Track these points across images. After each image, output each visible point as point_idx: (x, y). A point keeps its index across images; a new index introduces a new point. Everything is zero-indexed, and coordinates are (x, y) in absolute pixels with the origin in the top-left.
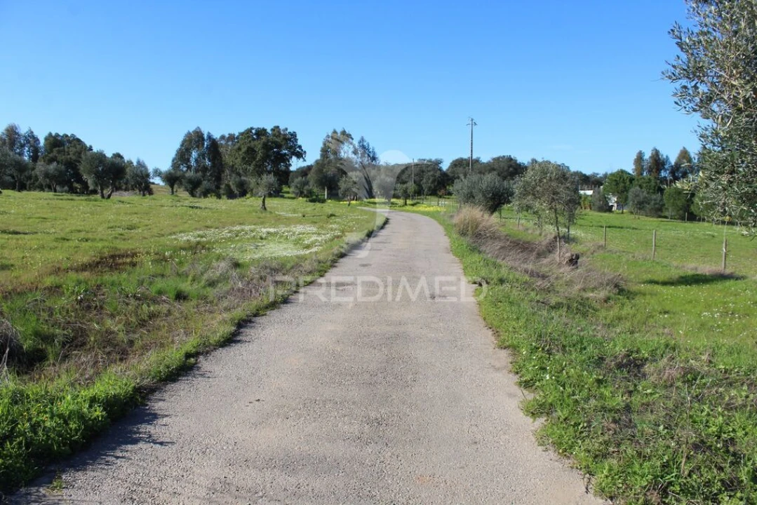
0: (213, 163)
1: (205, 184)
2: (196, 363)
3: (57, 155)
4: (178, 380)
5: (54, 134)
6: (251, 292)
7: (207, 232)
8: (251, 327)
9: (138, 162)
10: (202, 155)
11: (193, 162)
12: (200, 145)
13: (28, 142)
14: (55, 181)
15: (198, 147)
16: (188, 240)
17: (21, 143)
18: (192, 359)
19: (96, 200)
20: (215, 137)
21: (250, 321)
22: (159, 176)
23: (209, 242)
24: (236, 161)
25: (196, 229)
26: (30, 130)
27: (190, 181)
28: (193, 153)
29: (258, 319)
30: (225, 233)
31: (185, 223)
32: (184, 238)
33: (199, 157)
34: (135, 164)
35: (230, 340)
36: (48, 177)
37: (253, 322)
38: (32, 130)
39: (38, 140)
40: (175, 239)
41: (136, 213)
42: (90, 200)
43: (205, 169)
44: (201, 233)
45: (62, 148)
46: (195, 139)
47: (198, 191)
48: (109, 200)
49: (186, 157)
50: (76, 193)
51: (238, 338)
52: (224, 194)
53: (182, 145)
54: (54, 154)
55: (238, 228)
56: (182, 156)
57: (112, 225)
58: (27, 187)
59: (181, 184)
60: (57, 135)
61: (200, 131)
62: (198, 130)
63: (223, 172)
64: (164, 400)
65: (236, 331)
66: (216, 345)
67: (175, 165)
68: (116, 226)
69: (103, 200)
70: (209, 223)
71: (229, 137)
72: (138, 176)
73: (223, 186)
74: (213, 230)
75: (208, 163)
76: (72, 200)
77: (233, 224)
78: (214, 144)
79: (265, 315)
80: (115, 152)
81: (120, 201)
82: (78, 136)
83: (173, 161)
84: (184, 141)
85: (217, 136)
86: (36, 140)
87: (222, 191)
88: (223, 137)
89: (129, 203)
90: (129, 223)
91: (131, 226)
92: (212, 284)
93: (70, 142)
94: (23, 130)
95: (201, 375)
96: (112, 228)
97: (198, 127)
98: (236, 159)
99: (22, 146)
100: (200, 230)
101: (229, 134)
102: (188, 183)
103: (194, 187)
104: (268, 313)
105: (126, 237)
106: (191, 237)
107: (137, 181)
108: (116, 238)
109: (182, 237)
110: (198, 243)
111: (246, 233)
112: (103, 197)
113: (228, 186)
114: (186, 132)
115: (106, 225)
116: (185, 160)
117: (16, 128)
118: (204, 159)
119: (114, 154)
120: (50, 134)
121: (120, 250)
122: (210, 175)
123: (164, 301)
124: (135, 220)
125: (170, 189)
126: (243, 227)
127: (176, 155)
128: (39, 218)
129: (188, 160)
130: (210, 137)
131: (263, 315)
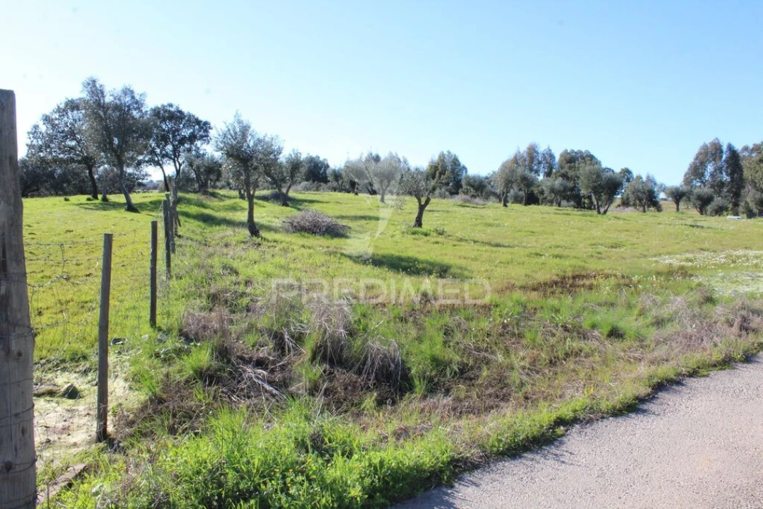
0: (732, 178)
1: (718, 201)
2: (563, 435)
3: (568, 171)
4: (520, 457)
5: (569, 151)
6: (702, 340)
7: (698, 256)
8: (675, 392)
9: (648, 177)
10: (720, 169)
11: (707, 177)
12: (717, 158)
13: (545, 159)
14: (561, 196)
15: (714, 160)
16: (670, 264)
17: (538, 161)
18: (562, 428)
19: (591, 216)
20: (736, 149)
21: (679, 383)
22: (663, 191)
23: (695, 268)
24: (757, 175)
25: (687, 251)
26: (549, 148)
27: (700, 198)
28: (709, 167)
29: (692, 382)
30: (721, 258)
31: (678, 243)
32: (667, 261)
33: (715, 170)
34: (644, 179)
35: (633, 407)
36: (554, 192)
37: (683, 385)
38: (551, 148)
39: (554, 157)
40: (656, 262)
41: (627, 231)
42: (584, 215)
43: (722, 184)
44: (690, 256)
45: (573, 164)
46: (712, 152)
47: (709, 208)
48: (605, 216)
49: (700, 171)
50: (584, 208)
51: (645, 407)
52: (743, 213)
53: (697, 158)
54: (566, 170)
55: (740, 252)
56: (696, 171)
57: (594, 242)
58: (540, 202)
59: (689, 199)
60: (573, 151)
61: (719, 143)
62: (717, 142)
63: (744, 187)
64: (477, 485)
65: (649, 395)
66: (607, 413)
67: (688, 181)
68: (599, 244)
69: (599, 216)
70: (706, 245)
71: (753, 148)
72: (639, 191)
73: (742, 204)
74: (706, 253)
75: (726, 178)
76: (567, 214)
77: (735, 248)
78: (734, 156)
79: (707, 376)
80: (623, 167)
81: (616, 218)
82: (592, 153)
83: (685, 176)
84: (700, 154)
85: (738, 147)
86: (552, 156)
87: (741, 209)
88: (746, 149)
89: (625, 220)
90: (615, 241)
91: (616, 244)
92: (659, 323)
93: (583, 158)
94: (542, 149)
95: (556, 455)
96: (594, 245)
97: (717, 139)
98: (757, 172)
99: (540, 163)
100: (692, 252)
101: (754, 145)
102: (696, 199)
103: (703, 203)
104: (712, 373)
105: (603, 256)
106: (675, 262)
107: (638, 197)
108: (592, 256)
109: (664, 260)
110: (682, 268)
111: (748, 260)
112: (599, 212)
113: (747, 203)
114: (701, 144)
115: (589, 242)
116: (699, 174)
117: (537, 147)
118: (721, 173)
119: (623, 170)
120: (566, 151)
121: (587, 270)
122: (728, 191)
123: (594, 337)
124: (623, 237)
125: (675, 206)
126: (747, 251)
127: (689, 169)
128: (528, 232)
129: (702, 175)
130: (730, 148)
131: (704, 376)
